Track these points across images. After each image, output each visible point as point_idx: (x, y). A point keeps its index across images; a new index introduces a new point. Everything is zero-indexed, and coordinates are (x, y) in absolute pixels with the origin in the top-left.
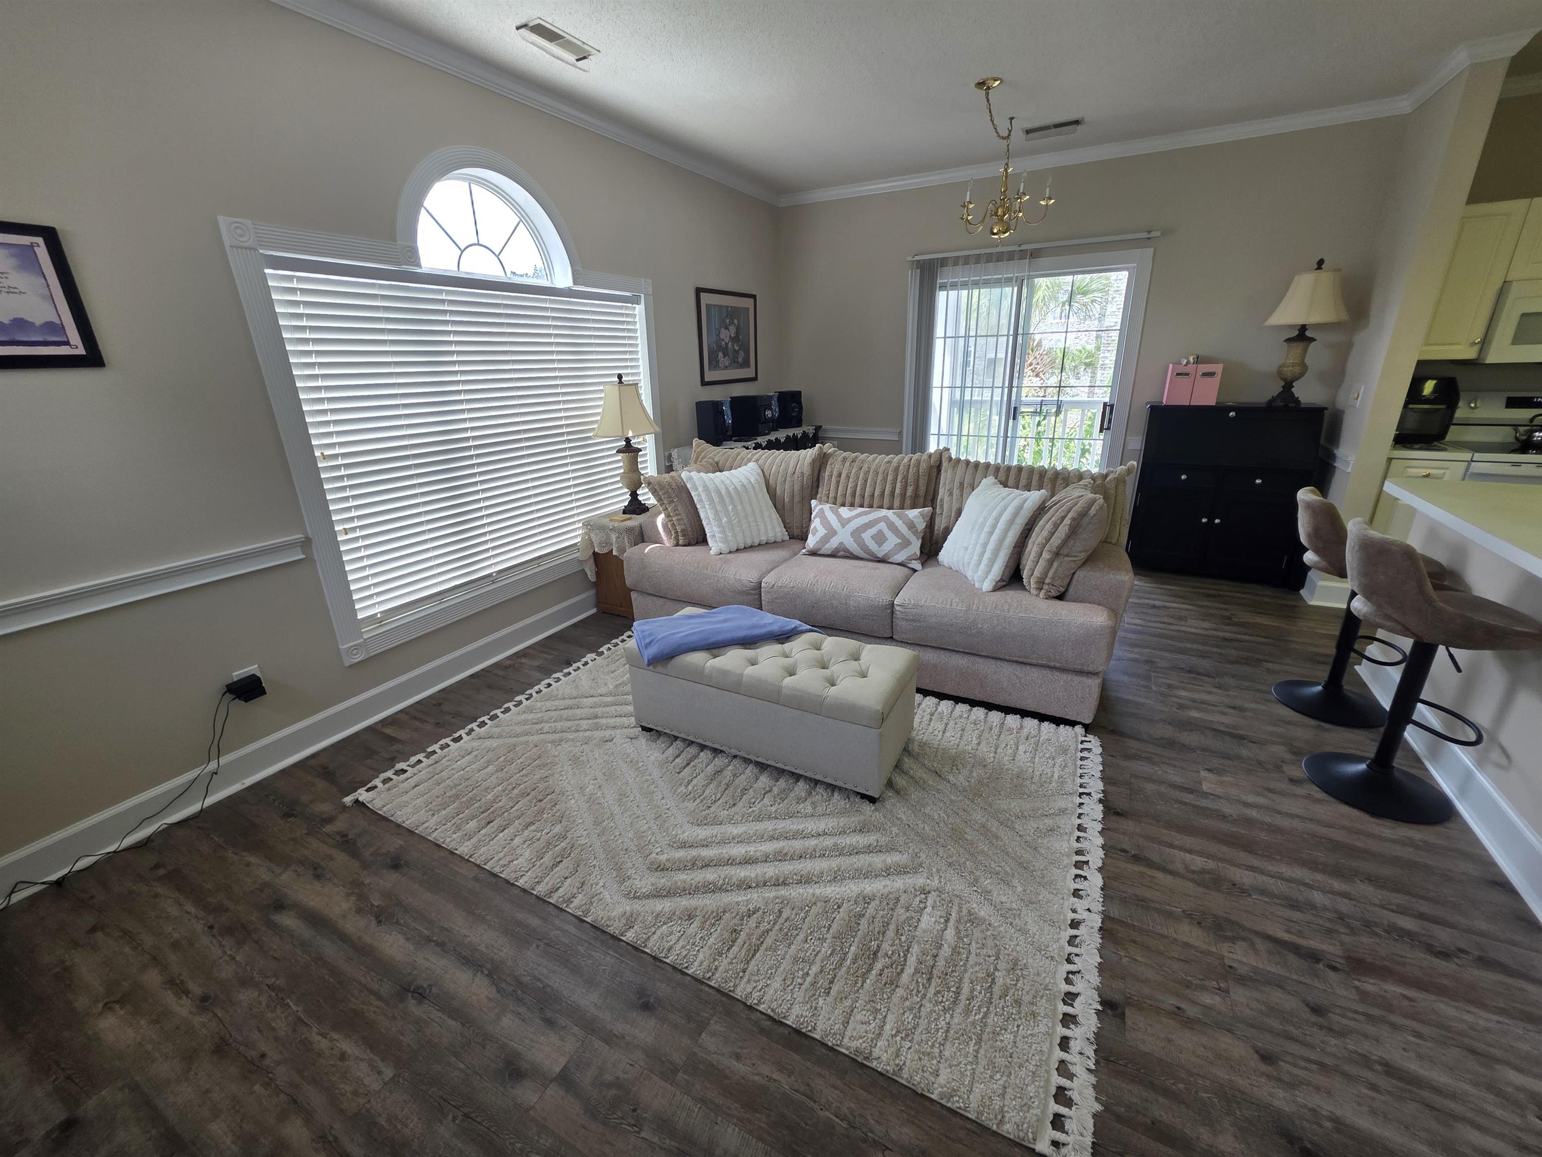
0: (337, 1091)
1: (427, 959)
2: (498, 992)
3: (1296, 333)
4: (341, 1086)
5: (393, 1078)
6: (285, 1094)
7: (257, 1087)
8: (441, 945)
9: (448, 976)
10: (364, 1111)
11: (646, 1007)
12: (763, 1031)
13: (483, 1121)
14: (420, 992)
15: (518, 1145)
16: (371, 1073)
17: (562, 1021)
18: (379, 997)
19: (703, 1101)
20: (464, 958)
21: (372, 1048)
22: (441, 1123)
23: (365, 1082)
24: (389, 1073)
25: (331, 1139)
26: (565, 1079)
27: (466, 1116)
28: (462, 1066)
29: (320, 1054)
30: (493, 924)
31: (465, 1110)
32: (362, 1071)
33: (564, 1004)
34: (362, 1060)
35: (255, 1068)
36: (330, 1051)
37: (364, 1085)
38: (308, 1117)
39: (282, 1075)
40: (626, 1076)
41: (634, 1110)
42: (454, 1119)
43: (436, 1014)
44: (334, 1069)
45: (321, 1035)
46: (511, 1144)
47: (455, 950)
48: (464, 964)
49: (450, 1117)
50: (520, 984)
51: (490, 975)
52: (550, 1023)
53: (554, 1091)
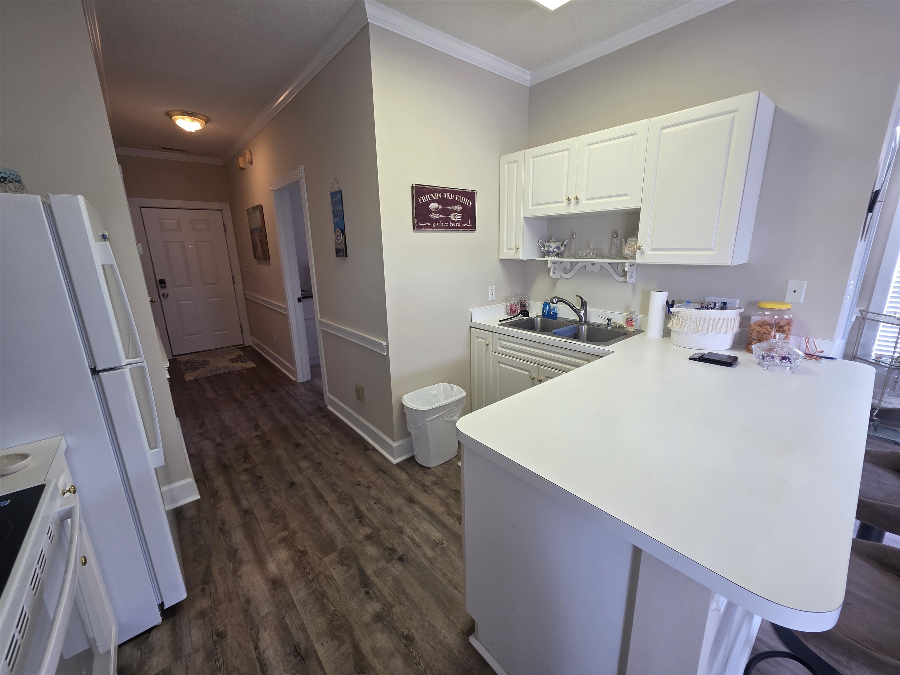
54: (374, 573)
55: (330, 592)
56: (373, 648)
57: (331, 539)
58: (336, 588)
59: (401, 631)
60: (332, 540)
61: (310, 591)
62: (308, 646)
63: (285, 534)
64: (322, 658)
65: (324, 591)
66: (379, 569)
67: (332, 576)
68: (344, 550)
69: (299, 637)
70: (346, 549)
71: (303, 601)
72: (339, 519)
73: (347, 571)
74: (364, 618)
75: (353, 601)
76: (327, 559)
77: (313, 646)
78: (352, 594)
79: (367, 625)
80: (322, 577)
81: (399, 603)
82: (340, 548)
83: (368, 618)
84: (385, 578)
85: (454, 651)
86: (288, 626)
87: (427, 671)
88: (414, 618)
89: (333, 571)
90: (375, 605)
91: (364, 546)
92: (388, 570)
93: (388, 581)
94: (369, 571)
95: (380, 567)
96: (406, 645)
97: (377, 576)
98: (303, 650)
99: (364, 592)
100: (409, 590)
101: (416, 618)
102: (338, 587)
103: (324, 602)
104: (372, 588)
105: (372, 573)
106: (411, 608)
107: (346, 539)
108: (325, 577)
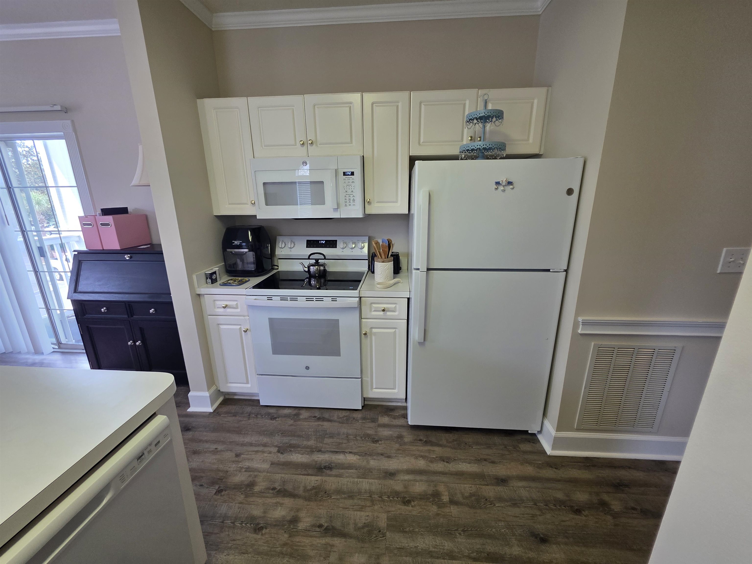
54: (331, 544)
55: (349, 502)
56: (281, 505)
57: (406, 532)
58: (348, 508)
59: (269, 528)
60: (404, 532)
61: (363, 491)
62: (324, 474)
63: (445, 498)
64: (309, 477)
65: (353, 499)
66: (330, 552)
67: (362, 511)
68: (381, 536)
69: (334, 472)
70: (381, 537)
71: (358, 484)
72: (432, 557)
73: (355, 524)
74: (305, 512)
75: (325, 513)
76: (384, 516)
77: (321, 476)
78: (331, 515)
79: (298, 510)
80: (368, 503)
81: (287, 543)
82: (388, 534)
83: (302, 514)
84: (317, 550)
85: (215, 552)
86: (348, 469)
87: (232, 525)
88: (265, 544)
89: (367, 514)
90: (305, 525)
91: (370, 557)
92: (322, 559)
93: (313, 550)
94: (337, 542)
95: (332, 553)
96: (259, 524)
97: (327, 544)
98: (325, 471)
99: (324, 524)
100: (285, 561)
101: (264, 546)
102: (347, 509)
103: (344, 495)
104: (319, 532)
105: (333, 542)
106: (272, 549)
107: (395, 546)
108: (366, 506)
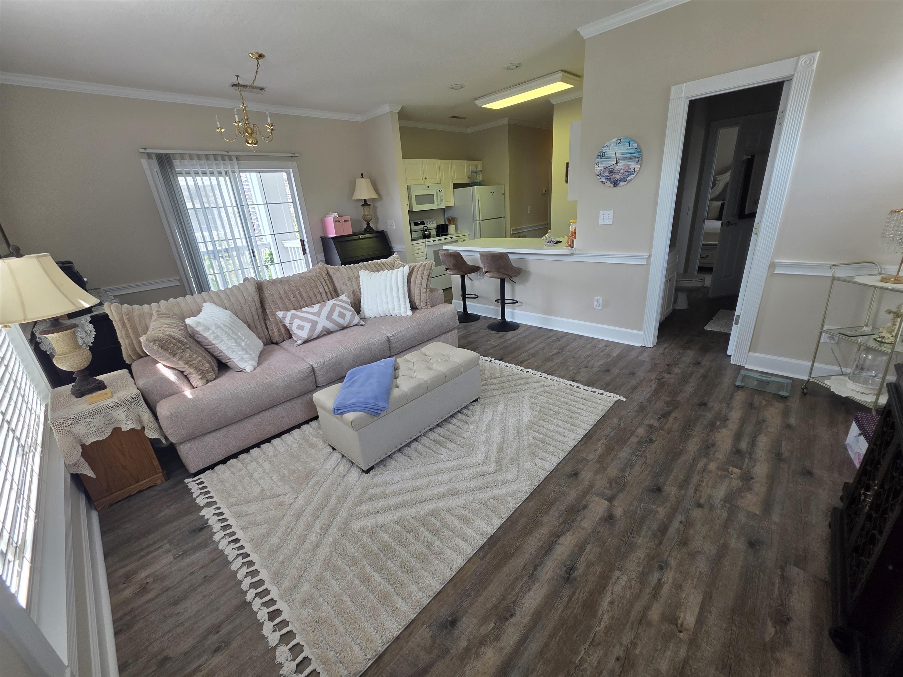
0: (631, 598)
1: (547, 573)
2: (569, 531)
3: (363, 203)
4: (628, 596)
5: (620, 571)
6: (638, 629)
7: (637, 652)
8: (536, 567)
9: (559, 558)
10: (638, 580)
11: (576, 474)
12: (585, 443)
13: (632, 526)
14: (569, 571)
15: (639, 512)
16: (619, 583)
17: (584, 502)
18: (574, 593)
19: (613, 460)
20: (546, 552)
21: (605, 587)
22: (636, 543)
23: (624, 584)
24: (617, 573)
25: (654, 591)
26: (610, 500)
27: (631, 533)
28: (609, 540)
29: (613, 618)
30: (523, 541)
31: (629, 534)
32: (618, 588)
33: (575, 503)
34: (612, 590)
35: (626, 661)
36: (610, 612)
37: (626, 584)
38: (647, 608)
39: (627, 638)
40: (607, 480)
41: (619, 478)
42: (633, 537)
43: (583, 558)
44: (620, 605)
45: (600, 623)
46: (639, 515)
47: (541, 558)
48: (551, 551)
49: (633, 539)
50: (564, 522)
51: (559, 537)
52: (585, 507)
53: (616, 503)
